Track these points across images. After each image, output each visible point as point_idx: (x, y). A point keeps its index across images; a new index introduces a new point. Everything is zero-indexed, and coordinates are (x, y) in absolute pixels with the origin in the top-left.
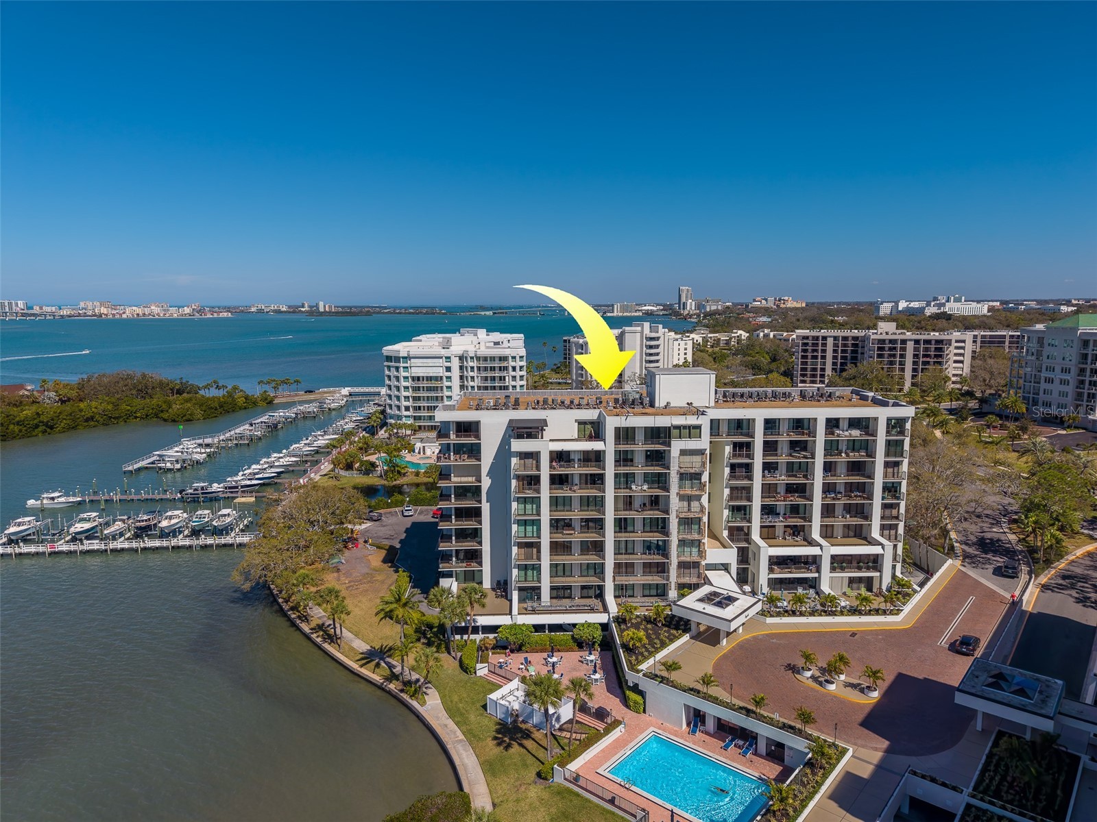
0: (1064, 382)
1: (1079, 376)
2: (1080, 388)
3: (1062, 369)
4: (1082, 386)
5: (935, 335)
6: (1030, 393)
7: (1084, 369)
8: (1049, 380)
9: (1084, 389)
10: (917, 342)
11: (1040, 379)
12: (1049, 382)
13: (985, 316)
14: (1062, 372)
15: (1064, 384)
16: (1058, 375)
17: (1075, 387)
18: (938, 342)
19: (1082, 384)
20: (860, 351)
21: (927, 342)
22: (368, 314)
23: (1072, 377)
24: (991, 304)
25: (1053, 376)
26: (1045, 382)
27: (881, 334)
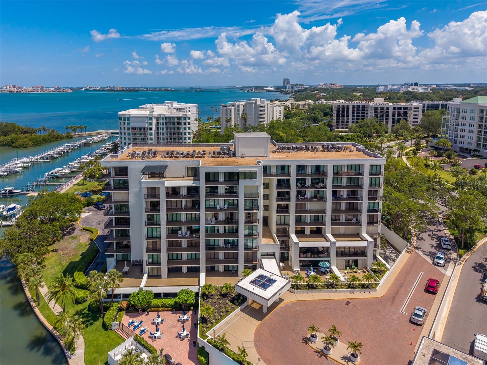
0: (471, 132)
1: (478, 128)
2: (479, 135)
3: (470, 125)
4: (480, 134)
5: (403, 104)
6: (452, 137)
7: (481, 125)
8: (463, 130)
9: (481, 135)
10: (394, 108)
11: (458, 129)
12: (463, 131)
13: (429, 92)
14: (470, 126)
15: (471, 133)
16: (467, 128)
17: (477, 134)
18: (405, 108)
19: (480, 133)
20: (366, 113)
21: (400, 109)
22: (137, 91)
23: (475, 129)
24: (432, 86)
25: (465, 128)
26: (461, 131)
27: (376, 104)
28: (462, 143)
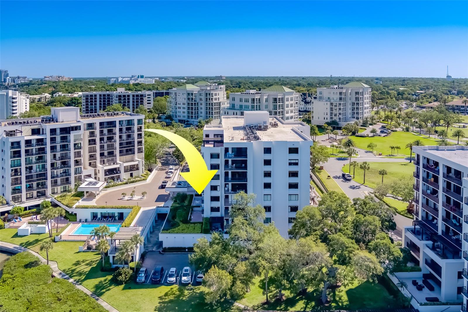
1: (188, 106)
5: (140, 93)
7: (189, 103)
10: (133, 96)
13: (154, 84)
14: (183, 105)
15: (184, 109)
17: (187, 110)
20: (111, 101)
21: (137, 96)
25: (180, 106)
26: (178, 108)
27: (119, 93)
28: (179, 116)
